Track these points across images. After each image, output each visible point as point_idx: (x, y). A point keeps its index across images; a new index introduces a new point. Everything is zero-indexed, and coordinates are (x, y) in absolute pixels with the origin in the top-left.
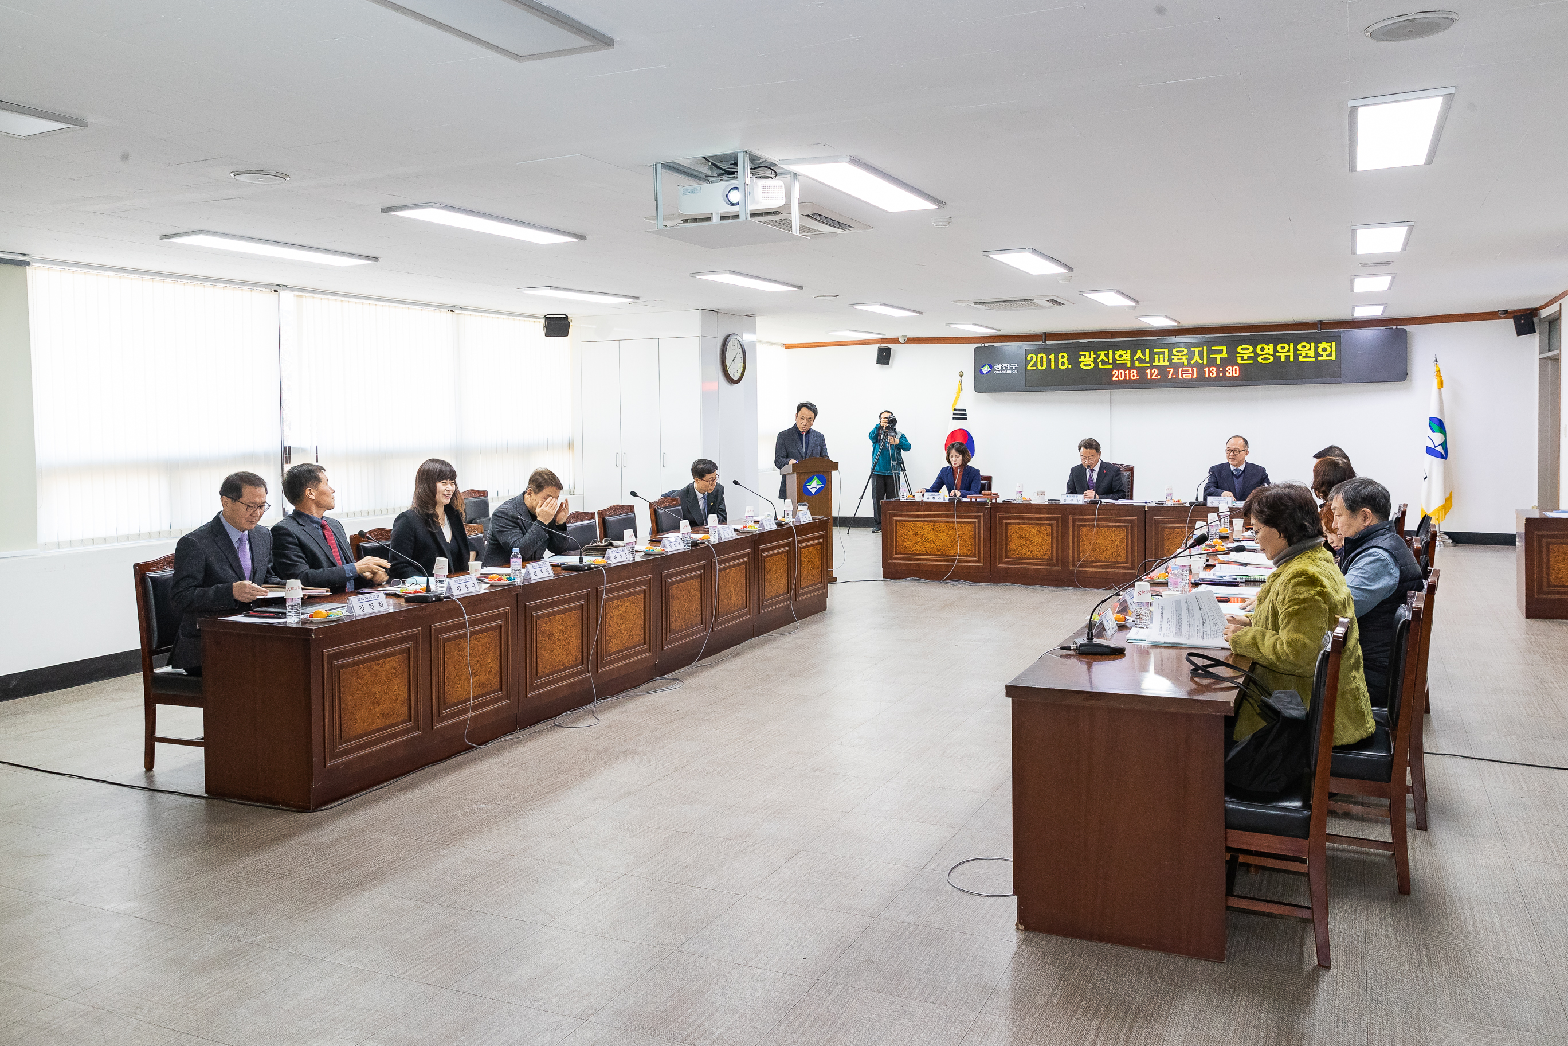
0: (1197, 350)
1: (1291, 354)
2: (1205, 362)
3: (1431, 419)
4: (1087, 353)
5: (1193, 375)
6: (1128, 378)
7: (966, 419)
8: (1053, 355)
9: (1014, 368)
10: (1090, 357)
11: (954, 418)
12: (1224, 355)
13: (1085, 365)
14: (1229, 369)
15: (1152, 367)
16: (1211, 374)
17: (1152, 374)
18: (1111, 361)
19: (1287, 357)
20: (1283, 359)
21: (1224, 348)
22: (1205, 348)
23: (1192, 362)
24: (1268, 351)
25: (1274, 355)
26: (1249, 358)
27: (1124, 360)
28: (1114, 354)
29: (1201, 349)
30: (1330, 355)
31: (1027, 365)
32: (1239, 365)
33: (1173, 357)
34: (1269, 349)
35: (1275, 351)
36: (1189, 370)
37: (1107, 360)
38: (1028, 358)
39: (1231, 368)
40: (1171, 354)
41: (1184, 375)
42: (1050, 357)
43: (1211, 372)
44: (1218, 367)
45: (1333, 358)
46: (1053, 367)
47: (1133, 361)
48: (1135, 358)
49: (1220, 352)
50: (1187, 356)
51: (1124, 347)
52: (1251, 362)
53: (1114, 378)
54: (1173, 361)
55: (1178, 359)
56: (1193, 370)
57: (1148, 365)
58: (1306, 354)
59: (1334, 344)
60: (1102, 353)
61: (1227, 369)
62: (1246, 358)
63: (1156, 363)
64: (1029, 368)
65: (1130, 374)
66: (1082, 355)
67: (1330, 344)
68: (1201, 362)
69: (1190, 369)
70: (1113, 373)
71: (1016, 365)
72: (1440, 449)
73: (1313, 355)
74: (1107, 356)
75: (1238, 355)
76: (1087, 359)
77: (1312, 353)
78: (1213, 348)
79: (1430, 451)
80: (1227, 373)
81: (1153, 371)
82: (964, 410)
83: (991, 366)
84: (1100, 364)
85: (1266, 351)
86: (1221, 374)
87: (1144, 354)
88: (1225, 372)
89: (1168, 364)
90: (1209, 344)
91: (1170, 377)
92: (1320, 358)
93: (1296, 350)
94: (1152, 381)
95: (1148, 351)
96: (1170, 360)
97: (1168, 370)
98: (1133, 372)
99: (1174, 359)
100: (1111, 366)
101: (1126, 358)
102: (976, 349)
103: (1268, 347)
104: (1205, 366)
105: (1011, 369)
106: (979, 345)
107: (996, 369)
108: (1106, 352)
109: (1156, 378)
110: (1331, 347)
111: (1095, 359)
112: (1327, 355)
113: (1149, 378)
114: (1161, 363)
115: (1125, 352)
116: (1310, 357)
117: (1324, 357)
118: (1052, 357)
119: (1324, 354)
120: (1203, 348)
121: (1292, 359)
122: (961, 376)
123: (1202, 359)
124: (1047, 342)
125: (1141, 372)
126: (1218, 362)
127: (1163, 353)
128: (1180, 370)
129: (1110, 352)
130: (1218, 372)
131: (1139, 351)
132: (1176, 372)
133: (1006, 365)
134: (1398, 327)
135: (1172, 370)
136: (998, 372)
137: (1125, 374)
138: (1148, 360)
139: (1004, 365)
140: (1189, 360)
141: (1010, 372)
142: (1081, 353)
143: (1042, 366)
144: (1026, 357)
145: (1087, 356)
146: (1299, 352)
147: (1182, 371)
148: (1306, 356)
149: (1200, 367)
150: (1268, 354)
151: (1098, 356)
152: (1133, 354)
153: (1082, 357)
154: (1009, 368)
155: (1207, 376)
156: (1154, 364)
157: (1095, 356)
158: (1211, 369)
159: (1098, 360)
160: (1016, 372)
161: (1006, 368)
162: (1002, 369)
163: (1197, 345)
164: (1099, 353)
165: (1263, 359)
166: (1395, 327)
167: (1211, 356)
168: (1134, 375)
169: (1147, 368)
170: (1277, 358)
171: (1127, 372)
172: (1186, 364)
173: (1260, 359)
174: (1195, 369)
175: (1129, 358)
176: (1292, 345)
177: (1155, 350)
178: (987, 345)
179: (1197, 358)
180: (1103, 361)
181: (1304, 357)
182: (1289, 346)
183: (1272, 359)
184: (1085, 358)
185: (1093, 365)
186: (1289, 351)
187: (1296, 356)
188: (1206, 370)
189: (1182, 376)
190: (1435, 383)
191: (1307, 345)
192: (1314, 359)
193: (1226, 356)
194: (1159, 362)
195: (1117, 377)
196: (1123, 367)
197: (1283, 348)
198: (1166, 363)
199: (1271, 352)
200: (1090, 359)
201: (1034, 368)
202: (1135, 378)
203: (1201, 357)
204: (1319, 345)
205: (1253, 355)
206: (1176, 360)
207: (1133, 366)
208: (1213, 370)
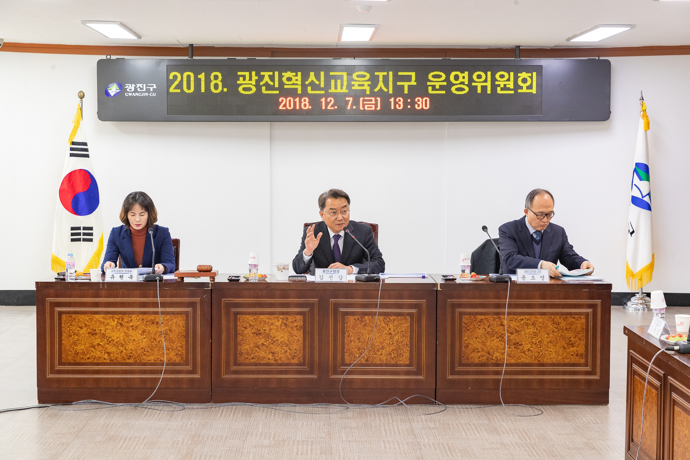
0: (381, 74)
1: (489, 84)
2: (391, 92)
3: (637, 164)
4: (247, 74)
5: (376, 106)
6: (298, 108)
7: (87, 156)
8: (203, 74)
9: (152, 90)
10: (250, 79)
11: (72, 155)
12: (413, 83)
13: (245, 89)
14: (419, 100)
15: (327, 95)
16: (397, 106)
17: (327, 104)
18: (277, 85)
19: (484, 88)
20: (479, 91)
21: (413, 74)
22: (391, 73)
23: (376, 90)
24: (463, 80)
25: (469, 85)
26: (442, 88)
27: (293, 84)
28: (281, 77)
29: (385, 73)
30: (530, 87)
31: (169, 87)
32: (432, 97)
33: (353, 83)
34: (464, 78)
35: (471, 80)
36: (371, 100)
37: (271, 83)
38: (171, 77)
39: (420, 99)
40: (350, 80)
41: (366, 106)
42: (199, 76)
43: (397, 103)
44: (405, 97)
45: (534, 91)
46: (203, 90)
47: (304, 87)
48: (307, 83)
49: (408, 78)
50: (370, 83)
51: (294, 68)
52: (444, 92)
53: (281, 108)
54: (353, 88)
55: (359, 85)
56: (376, 101)
57: (323, 92)
58: (505, 85)
59: (535, 74)
60: (266, 74)
61: (416, 100)
62: (437, 87)
63: (332, 90)
64: (172, 90)
65: (300, 102)
66: (241, 76)
67: (530, 75)
68: (385, 90)
69: (373, 99)
70: (280, 100)
71: (155, 85)
72: (646, 199)
73: (512, 87)
74: (272, 78)
75: (429, 83)
76: (247, 81)
77: (511, 85)
78: (400, 73)
79: (635, 201)
80: (416, 106)
81: (328, 100)
82: (85, 144)
83: (121, 86)
84: (264, 88)
85: (461, 80)
86: (409, 107)
87: (318, 77)
88: (413, 103)
89: (347, 91)
90: (396, 67)
91: (349, 108)
92: (520, 91)
93: (494, 79)
94: (327, 112)
95: (322, 73)
96: (349, 86)
97: (347, 99)
98: (305, 101)
99: (354, 85)
100: (277, 92)
101: (296, 82)
102: (100, 63)
103: (463, 75)
104: (391, 96)
105: (148, 91)
106: (104, 57)
107: (128, 90)
108: (271, 73)
109: (333, 108)
110: (531, 77)
111: (258, 82)
112: (528, 88)
113: (324, 108)
114: (339, 90)
115: (294, 74)
116: (509, 89)
117: (524, 90)
118: (202, 76)
119: (524, 86)
120: (388, 74)
121: (489, 92)
122: (82, 97)
123: (387, 87)
124: (195, 58)
125: (315, 100)
126: (406, 92)
127: (341, 77)
128: (361, 99)
129: (277, 73)
130: (405, 103)
131: (312, 74)
132: (356, 102)
133: (141, 85)
134: (601, 58)
135: (351, 99)
136: (130, 94)
137: (295, 103)
138: (322, 85)
139: (138, 85)
140: (373, 86)
141: (147, 94)
142: (239, 73)
143: (189, 88)
144: (168, 76)
145: (247, 78)
146: (497, 83)
147: (364, 100)
148: (505, 88)
149: (385, 97)
150: (462, 83)
151: (261, 78)
152: (305, 77)
153: (241, 78)
154: (144, 90)
155: (392, 108)
156: (330, 91)
157: (257, 78)
158: (397, 100)
159: (261, 83)
160: (154, 95)
161: (141, 89)
162: (136, 91)
163: (381, 68)
164: (262, 73)
165: (457, 89)
166: (597, 58)
167: (399, 83)
168: (306, 104)
169: (321, 96)
170: (473, 89)
171: (297, 100)
172: (368, 93)
173: (453, 89)
174: (379, 99)
175: (299, 82)
176: (489, 73)
177: (331, 73)
178: (114, 57)
179: (381, 84)
180: (266, 84)
181: (502, 89)
182: (486, 75)
183: (467, 89)
184: (244, 79)
185: (254, 89)
186: (486, 81)
187: (494, 87)
188: (392, 100)
189: (364, 106)
190: (642, 123)
191: (506, 74)
192: (512, 92)
193: (415, 84)
194: (336, 88)
195: (285, 105)
196: (292, 93)
197: (479, 77)
198: (345, 90)
199: (466, 81)
200: (250, 82)
201: (179, 91)
202: (307, 108)
203: (387, 86)
204: (519, 75)
205: (445, 83)
206: (356, 87)
207: (305, 93)
208: (400, 100)
